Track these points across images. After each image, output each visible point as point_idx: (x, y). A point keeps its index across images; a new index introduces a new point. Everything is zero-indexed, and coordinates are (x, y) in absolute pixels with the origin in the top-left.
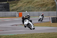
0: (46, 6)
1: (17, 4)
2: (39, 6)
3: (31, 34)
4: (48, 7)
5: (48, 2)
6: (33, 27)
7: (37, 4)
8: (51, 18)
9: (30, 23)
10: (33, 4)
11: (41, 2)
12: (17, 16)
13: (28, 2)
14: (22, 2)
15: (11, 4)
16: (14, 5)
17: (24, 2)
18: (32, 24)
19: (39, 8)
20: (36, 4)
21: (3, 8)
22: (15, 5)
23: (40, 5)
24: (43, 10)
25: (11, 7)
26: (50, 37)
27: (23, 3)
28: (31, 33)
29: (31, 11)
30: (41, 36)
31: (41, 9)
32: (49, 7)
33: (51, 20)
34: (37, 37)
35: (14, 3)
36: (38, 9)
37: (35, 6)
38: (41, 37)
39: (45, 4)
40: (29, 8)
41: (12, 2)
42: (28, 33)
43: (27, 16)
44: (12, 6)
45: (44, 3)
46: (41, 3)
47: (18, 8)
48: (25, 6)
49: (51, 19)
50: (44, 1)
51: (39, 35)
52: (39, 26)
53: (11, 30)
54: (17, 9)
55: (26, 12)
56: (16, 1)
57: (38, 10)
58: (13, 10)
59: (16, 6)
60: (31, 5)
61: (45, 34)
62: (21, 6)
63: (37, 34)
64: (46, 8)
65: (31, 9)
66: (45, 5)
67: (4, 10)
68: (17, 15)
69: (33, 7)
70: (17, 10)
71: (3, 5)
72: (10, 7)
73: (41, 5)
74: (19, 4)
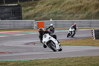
0: (86, 9)
1: (36, 7)
2: (72, 10)
3: (60, 59)
4: (89, 12)
5: (88, 4)
6: (58, 47)
7: (70, 7)
8: (93, 31)
9: (53, 39)
10: (63, 6)
11: (77, 3)
12: (34, 28)
13: (55, 4)
14: (43, 3)
15: (25, 6)
16: (29, 8)
17: (47, 4)
18: (56, 42)
19: (74, 14)
20: (68, 8)
21: (10, 13)
22: (32, 9)
23: (74, 8)
24: (79, 18)
25: (25, 12)
26: (93, 63)
27: (45, 4)
28: (60, 57)
29: (60, 18)
30: (76, 61)
31: (76, 15)
32: (91, 12)
33: (94, 35)
34: (69, 64)
35: (30, 5)
36: (71, 15)
37: (67, 10)
38: (77, 63)
39: (83, 6)
40: (56, 13)
41: (26, 3)
42: (55, 58)
43: (49, 28)
44: (27, 11)
45: (82, 4)
46: (76, 6)
47: (37, 13)
48: (49, 10)
49: (94, 33)
50: (81, 2)
51: (72, 61)
52: (72, 44)
53: (24, 52)
54: (35, 16)
55: (51, 20)
56: (33, 1)
57: (71, 17)
58: (28, 18)
59: (32, 11)
60: (59, 9)
61: (84, 58)
62: (41, 11)
63: (70, 59)
64: (85, 13)
65: (60, 16)
66: (83, 9)
67: (12, 17)
68: (35, 25)
69: (62, 12)
70: (36, 18)
71: (11, 9)
72: (23, 12)
73: (77, 8)
74: (38, 6)
